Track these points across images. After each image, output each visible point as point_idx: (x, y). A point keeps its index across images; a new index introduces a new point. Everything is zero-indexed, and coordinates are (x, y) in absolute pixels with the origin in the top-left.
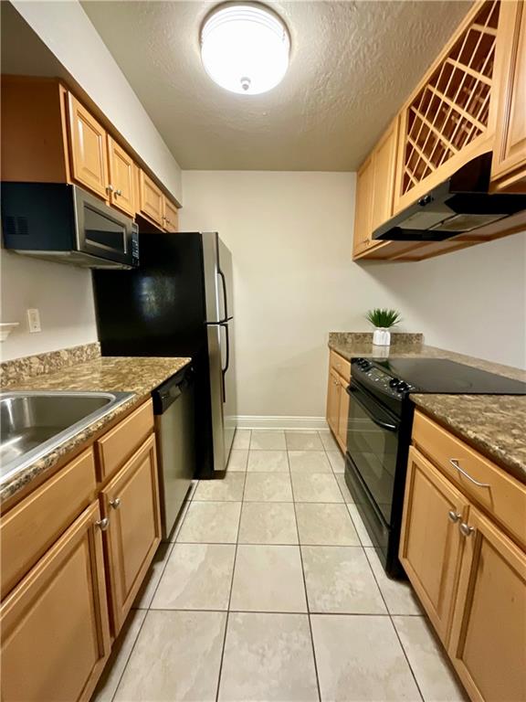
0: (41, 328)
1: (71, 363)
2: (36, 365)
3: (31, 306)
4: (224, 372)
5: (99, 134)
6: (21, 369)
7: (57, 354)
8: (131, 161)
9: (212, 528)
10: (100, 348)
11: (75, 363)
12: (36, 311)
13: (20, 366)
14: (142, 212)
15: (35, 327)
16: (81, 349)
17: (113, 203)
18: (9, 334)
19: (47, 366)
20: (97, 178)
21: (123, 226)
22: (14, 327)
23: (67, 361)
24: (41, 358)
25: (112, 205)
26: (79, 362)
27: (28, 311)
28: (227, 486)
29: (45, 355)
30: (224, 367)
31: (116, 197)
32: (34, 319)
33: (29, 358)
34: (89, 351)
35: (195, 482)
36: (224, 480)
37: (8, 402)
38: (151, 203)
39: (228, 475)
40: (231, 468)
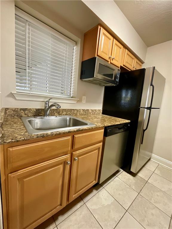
0: (86, 102)
1: (91, 114)
2: (82, 112)
3: (84, 95)
4: (144, 131)
5: (110, 39)
6: (78, 112)
7: (88, 110)
8: (122, 47)
9: (119, 194)
10: (102, 111)
11: (93, 114)
12: (85, 97)
13: (78, 111)
14: (124, 65)
15: (84, 101)
16: (96, 110)
17: (111, 62)
18: (77, 102)
19: (84, 113)
20: (106, 54)
21: (114, 70)
22: (78, 100)
23: (90, 113)
24: (83, 110)
25: (111, 63)
26: (94, 114)
27: (83, 97)
28: (134, 181)
29: (84, 110)
30: (145, 128)
31: (112, 60)
32: (84, 99)
33: (80, 109)
34: (98, 112)
35: (122, 170)
36: (134, 178)
37: (68, 118)
38: (128, 62)
39: (137, 177)
40: (140, 175)
